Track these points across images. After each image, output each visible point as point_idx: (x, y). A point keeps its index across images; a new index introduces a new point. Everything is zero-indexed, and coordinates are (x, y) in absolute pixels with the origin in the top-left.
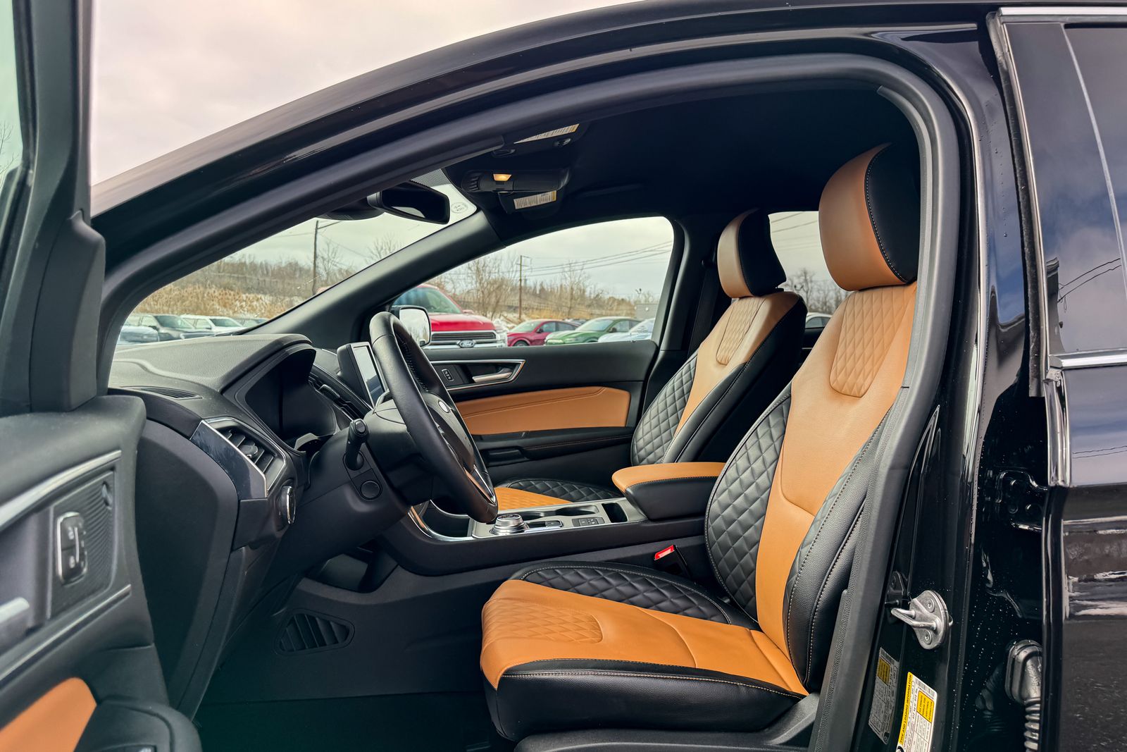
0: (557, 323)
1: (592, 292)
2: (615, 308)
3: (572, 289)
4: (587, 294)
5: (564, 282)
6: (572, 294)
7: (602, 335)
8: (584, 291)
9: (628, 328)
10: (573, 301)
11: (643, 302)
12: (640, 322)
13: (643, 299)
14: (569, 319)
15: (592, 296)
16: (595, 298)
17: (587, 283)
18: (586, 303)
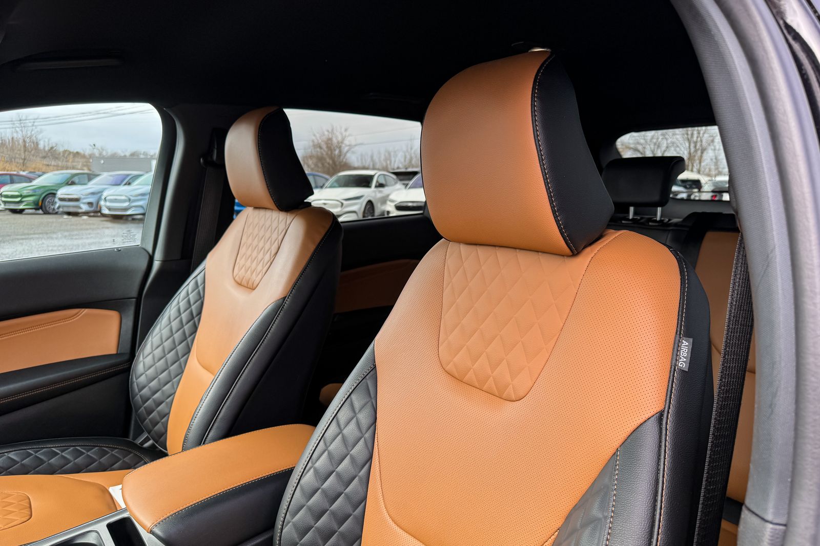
0: (11, 175)
1: (46, 145)
2: (71, 161)
3: (24, 141)
4: (41, 146)
5: (15, 135)
6: (25, 146)
7: (61, 187)
8: (37, 144)
9: (86, 181)
10: (26, 153)
11: (97, 155)
12: (98, 175)
13: (97, 153)
14: (24, 171)
15: (47, 149)
16: (49, 150)
17: (40, 137)
18: (41, 155)
